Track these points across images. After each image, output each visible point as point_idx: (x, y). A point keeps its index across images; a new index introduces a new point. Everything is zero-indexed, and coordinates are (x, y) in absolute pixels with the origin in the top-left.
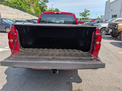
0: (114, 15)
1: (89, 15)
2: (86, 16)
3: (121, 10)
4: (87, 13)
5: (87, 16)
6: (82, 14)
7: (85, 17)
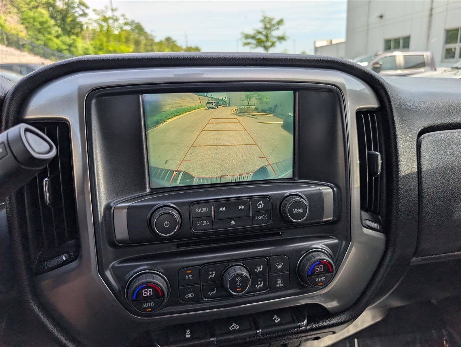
0: (397, 41)
1: (281, 38)
2: (273, 44)
3: (431, 15)
4: (275, 33)
5: (277, 44)
6: (253, 37)
7: (266, 48)
